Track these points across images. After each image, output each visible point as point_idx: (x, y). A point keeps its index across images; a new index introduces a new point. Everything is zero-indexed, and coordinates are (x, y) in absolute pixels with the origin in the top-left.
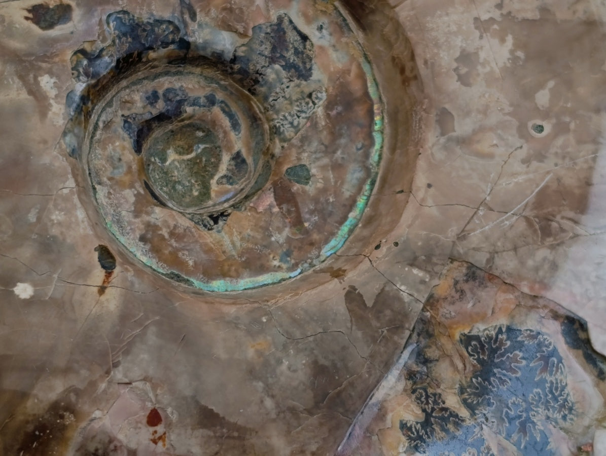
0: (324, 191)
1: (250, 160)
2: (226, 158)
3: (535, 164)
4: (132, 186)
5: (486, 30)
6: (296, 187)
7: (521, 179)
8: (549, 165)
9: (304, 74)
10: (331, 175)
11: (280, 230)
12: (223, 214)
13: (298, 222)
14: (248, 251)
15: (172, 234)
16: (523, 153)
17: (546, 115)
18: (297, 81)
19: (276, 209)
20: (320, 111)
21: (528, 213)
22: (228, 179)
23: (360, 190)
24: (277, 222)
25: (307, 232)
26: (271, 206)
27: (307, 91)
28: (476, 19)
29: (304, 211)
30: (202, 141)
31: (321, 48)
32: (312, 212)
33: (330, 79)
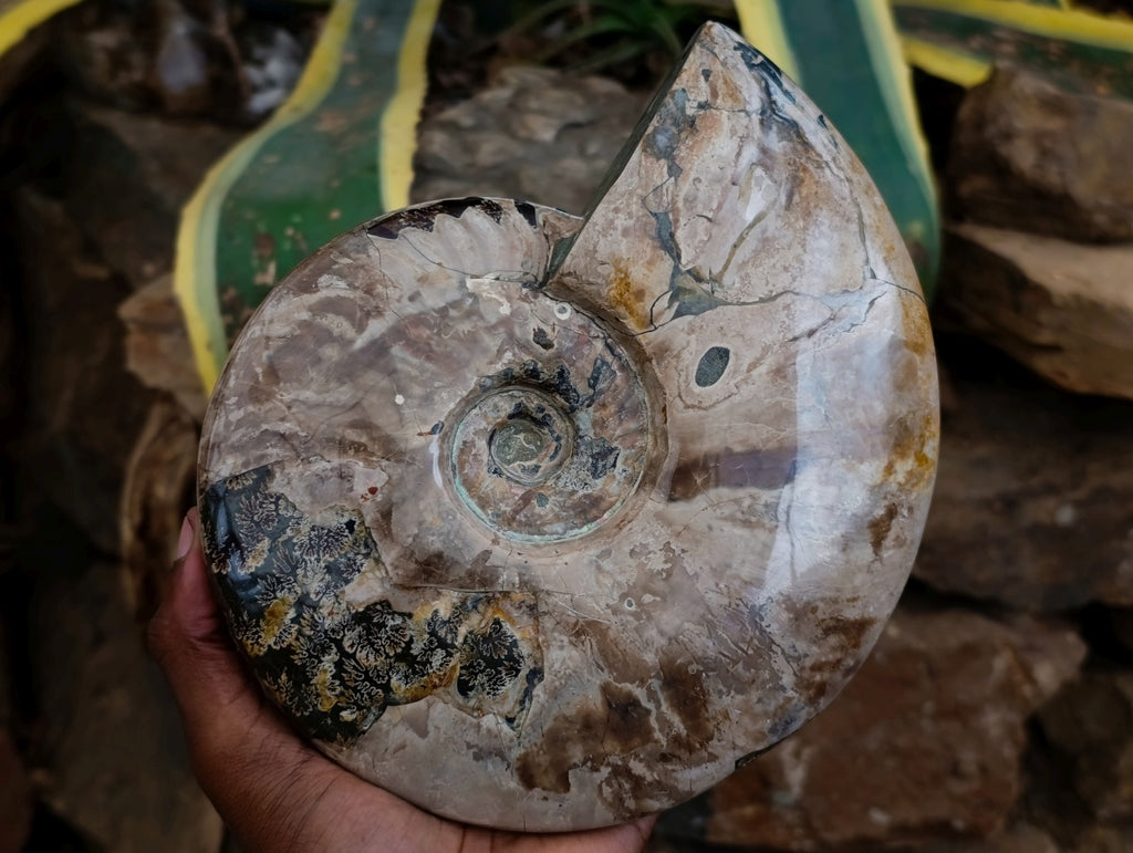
0: (541, 517)
1: (539, 474)
2: (534, 462)
3: (609, 611)
4: (488, 424)
5: (666, 551)
6: (534, 502)
7: (597, 608)
8: (614, 619)
9: (595, 475)
10: (551, 516)
11: (507, 505)
12: (500, 475)
13: (516, 512)
14: (488, 495)
15: (475, 455)
16: (611, 602)
17: (640, 604)
18: (589, 473)
19: (517, 498)
20: (581, 493)
21: (581, 620)
22: (524, 469)
23: (551, 534)
24: (511, 502)
25: (514, 519)
26: (517, 495)
27: (588, 481)
28: (669, 543)
29: (525, 512)
30: (536, 446)
31: (614, 476)
32: (526, 516)
33: (601, 489)
